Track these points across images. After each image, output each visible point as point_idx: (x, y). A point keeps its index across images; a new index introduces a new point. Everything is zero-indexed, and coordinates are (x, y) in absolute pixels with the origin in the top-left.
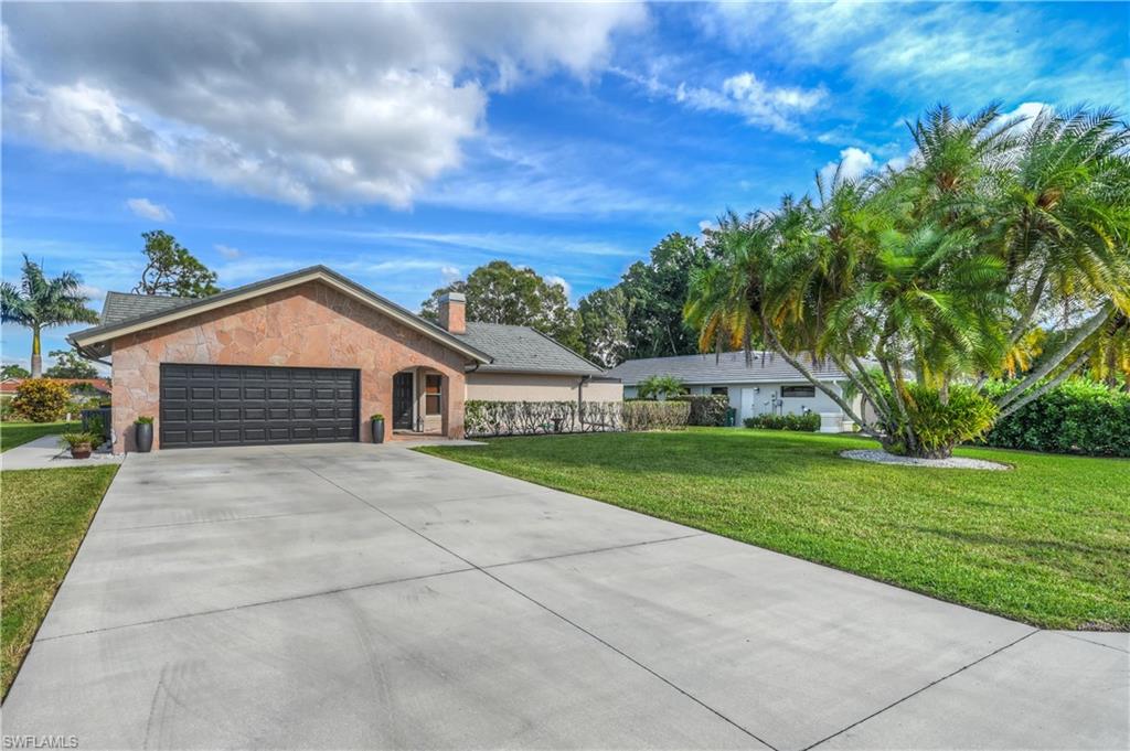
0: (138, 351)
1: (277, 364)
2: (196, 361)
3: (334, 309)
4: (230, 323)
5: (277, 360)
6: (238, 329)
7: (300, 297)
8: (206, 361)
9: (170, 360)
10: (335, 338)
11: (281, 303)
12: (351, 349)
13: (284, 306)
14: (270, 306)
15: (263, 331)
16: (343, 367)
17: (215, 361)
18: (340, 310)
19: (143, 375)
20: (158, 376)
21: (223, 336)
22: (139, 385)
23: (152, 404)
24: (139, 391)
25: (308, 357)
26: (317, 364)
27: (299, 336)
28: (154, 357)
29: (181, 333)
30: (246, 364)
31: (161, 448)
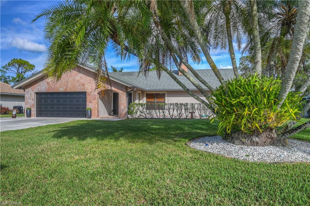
0: (29, 89)
1: (61, 91)
2: (42, 91)
3: (77, 71)
5: (61, 90)
8: (44, 91)
9: (36, 91)
10: (78, 81)
12: (83, 85)
16: (81, 91)
17: (46, 91)
18: (79, 72)
19: (31, 96)
20: (34, 96)
21: (48, 83)
22: (30, 99)
23: (33, 104)
24: (30, 100)
25: (70, 88)
26: (73, 91)
27: (68, 82)
28: (33, 91)
29: (39, 83)
30: (54, 92)
31: (36, 117)
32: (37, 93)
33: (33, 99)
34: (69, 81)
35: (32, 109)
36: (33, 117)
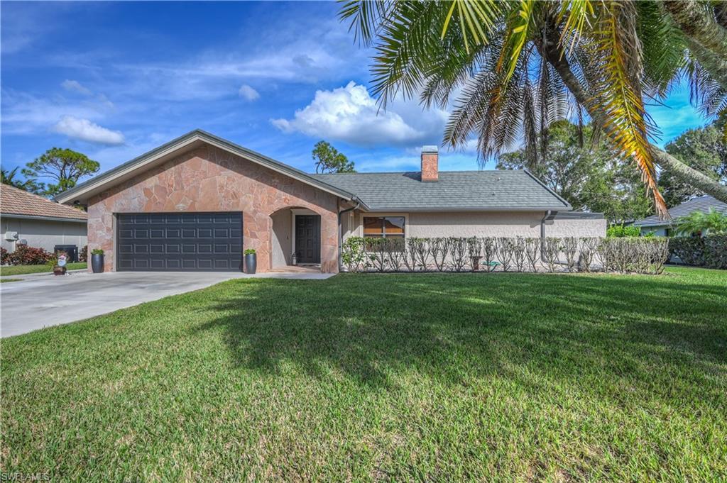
0: (99, 205)
1: (181, 210)
2: (132, 211)
3: (221, 165)
4: (151, 182)
5: (181, 207)
6: (156, 186)
7: (197, 157)
8: (138, 211)
9: (117, 211)
10: (222, 187)
11: (184, 164)
12: (235, 196)
13: (186, 165)
14: (177, 166)
15: (172, 186)
16: (229, 210)
17: (143, 210)
18: (226, 165)
19: (103, 222)
20: (111, 222)
21: (147, 192)
22: (101, 228)
23: (108, 240)
24: (101, 232)
25: (202, 204)
26: (209, 209)
27: (197, 188)
28: (108, 209)
29: (124, 192)
30: (161, 211)
31: (117, 271)
32: (118, 216)
33: (108, 230)
34: (201, 186)
35: (106, 253)
36: (108, 271)
